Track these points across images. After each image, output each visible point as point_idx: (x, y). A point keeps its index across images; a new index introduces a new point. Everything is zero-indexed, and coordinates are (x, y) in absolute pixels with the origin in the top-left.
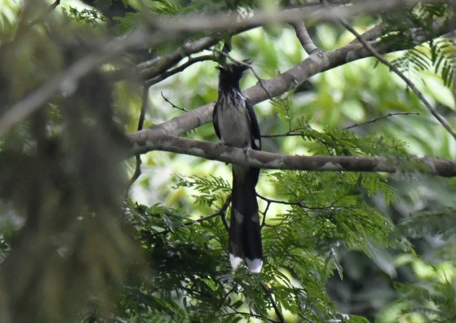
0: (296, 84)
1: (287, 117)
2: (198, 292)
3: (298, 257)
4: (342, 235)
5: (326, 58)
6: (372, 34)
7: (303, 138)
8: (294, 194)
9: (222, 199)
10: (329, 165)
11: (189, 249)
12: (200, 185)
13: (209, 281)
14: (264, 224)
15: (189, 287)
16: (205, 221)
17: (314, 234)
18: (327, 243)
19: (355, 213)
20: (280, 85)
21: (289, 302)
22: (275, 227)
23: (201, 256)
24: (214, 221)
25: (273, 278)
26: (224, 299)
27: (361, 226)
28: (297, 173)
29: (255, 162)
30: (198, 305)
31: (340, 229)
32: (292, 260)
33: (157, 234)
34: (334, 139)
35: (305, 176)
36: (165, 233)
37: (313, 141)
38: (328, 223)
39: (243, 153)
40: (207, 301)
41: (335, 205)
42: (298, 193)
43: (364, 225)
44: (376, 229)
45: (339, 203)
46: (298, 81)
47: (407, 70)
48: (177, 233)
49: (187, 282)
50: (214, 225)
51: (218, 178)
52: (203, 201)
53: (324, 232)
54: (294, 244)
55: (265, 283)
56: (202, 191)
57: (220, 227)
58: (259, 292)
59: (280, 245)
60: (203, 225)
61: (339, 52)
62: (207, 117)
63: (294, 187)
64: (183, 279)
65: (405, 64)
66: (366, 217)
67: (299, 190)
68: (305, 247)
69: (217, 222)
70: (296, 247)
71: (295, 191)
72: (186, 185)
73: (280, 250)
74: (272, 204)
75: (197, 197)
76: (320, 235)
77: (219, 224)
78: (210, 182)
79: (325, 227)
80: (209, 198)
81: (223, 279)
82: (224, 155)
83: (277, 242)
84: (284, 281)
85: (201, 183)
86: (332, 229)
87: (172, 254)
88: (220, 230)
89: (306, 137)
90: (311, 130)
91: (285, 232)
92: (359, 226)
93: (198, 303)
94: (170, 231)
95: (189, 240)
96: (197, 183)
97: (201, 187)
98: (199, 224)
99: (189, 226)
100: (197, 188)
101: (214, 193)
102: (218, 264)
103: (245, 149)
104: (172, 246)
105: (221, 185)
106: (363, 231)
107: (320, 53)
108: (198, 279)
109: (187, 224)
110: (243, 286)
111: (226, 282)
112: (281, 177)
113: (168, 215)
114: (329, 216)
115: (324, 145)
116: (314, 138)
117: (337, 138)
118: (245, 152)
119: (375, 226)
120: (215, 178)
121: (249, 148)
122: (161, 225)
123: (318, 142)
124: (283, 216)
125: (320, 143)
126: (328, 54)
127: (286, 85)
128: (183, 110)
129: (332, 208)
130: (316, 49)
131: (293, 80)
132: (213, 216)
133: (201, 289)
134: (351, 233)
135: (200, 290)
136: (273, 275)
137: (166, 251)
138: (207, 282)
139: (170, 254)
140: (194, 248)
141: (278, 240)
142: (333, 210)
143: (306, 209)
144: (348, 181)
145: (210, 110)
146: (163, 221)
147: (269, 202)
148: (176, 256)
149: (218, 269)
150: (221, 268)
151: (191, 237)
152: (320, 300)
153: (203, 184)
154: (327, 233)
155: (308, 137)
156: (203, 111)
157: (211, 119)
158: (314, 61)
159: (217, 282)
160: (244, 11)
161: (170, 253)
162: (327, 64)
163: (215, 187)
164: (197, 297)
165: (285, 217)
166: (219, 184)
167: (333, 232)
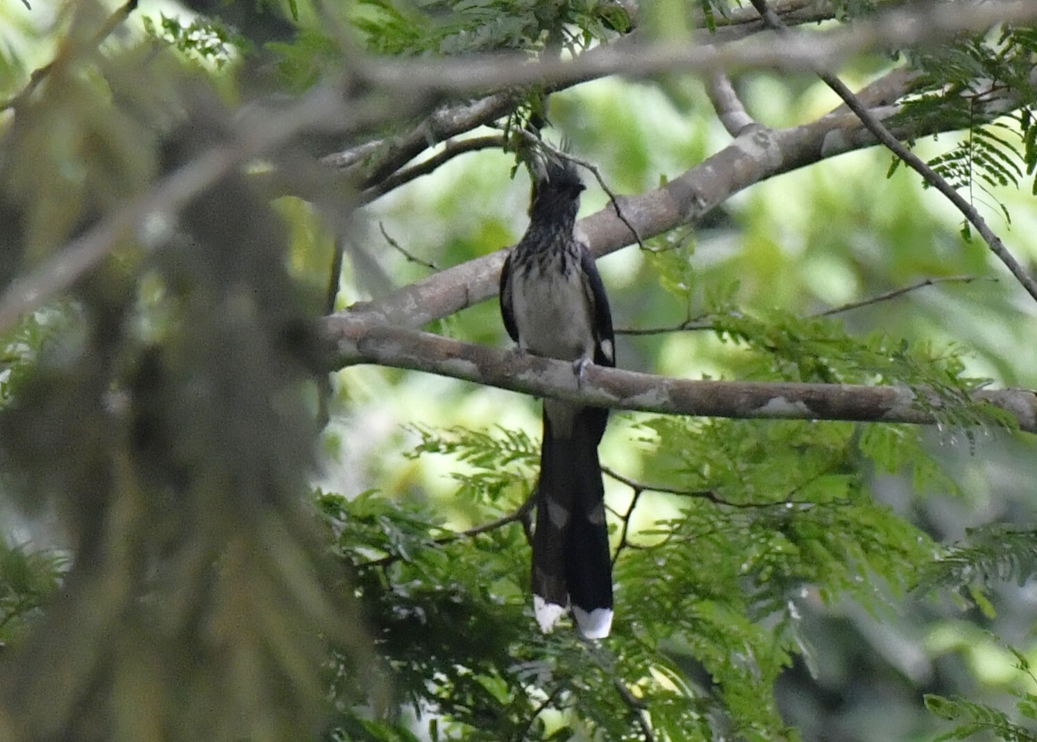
0: (701, 208)
1: (681, 285)
2: (467, 706)
3: (705, 622)
4: (812, 572)
5: (774, 147)
6: (886, 90)
7: (720, 336)
8: (696, 470)
9: (525, 482)
10: (778, 404)
11: (444, 602)
12: (472, 449)
13: (493, 681)
14: (624, 543)
15: (445, 695)
16: (482, 536)
17: (745, 567)
18: (777, 588)
19: (844, 518)
20: (663, 210)
21: (685, 732)
22: (651, 551)
23: (473, 618)
24: (505, 535)
25: (645, 672)
26: (529, 723)
27: (858, 549)
28: (706, 420)
29: (600, 394)
30: (467, 738)
31: (807, 557)
32: (693, 630)
33: (366, 564)
34: (794, 339)
35: (725, 429)
36: (386, 563)
37: (744, 345)
38: (780, 544)
39: (571, 374)
40: (489, 727)
41: (796, 498)
42: (707, 470)
43: (865, 548)
44: (896, 557)
45: (807, 493)
46: (705, 200)
47: (966, 183)
48: (415, 562)
49: (439, 682)
50: (504, 544)
51: (515, 432)
52: (477, 488)
53: (769, 562)
54: (696, 592)
55: (628, 686)
56: (477, 463)
57: (519, 550)
58: (613, 708)
59: (664, 594)
60: (480, 546)
61: (806, 131)
62: (486, 285)
63: (698, 453)
64: (429, 676)
65: (962, 170)
66: (869, 527)
67: (710, 461)
68: (723, 599)
69: (512, 537)
70: (703, 599)
71: (701, 466)
72: (437, 450)
73: (662, 605)
74: (644, 496)
75: (465, 479)
76: (761, 569)
77: (516, 543)
78: (496, 443)
79: (773, 551)
80: (492, 481)
81: (527, 674)
82: (526, 376)
83: (657, 587)
84: (673, 680)
85: (473, 443)
86: (789, 555)
87: (404, 612)
88: (521, 558)
89: (726, 335)
90: (740, 317)
91: (675, 563)
92: (853, 549)
93: (465, 734)
94: (399, 557)
95: (444, 580)
96: (465, 443)
97: (474, 453)
98: (469, 541)
99: (444, 547)
100: (463, 457)
101: (504, 469)
102: (514, 638)
103: (577, 362)
104: (403, 594)
105: (522, 449)
106: (862, 559)
107: (761, 135)
108: (467, 675)
109: (441, 541)
110: (576, 690)
111: (532, 680)
112: (666, 429)
113: (395, 519)
114: (782, 524)
115: (771, 355)
116: (747, 338)
117: (801, 337)
118: (577, 370)
119: (892, 548)
120: (507, 433)
121: (588, 361)
122: (377, 543)
123: (755, 348)
124: (671, 525)
125: (762, 348)
126: (778, 137)
127: (676, 212)
128: (431, 266)
129: (789, 505)
130: (751, 125)
131: (694, 199)
132: (504, 522)
133: (474, 699)
134: (834, 565)
135: (470, 701)
136: (646, 667)
137: (388, 605)
138: (487, 683)
139: (397, 613)
140: (457, 600)
141: (659, 582)
142: (791, 510)
143: (726, 509)
144: (826, 442)
145: (494, 266)
146: (382, 532)
147: (638, 491)
148: (413, 619)
149: (514, 650)
150: (522, 649)
151: (449, 573)
152: (761, 727)
153: (478, 445)
154: (776, 565)
155: (733, 334)
156: (477, 271)
157: (496, 289)
158: (745, 154)
159: (511, 680)
160: (578, 35)
161: (398, 610)
162: (778, 161)
163: (507, 454)
164: (464, 719)
165: (677, 526)
166: (517, 446)
167: (790, 563)
